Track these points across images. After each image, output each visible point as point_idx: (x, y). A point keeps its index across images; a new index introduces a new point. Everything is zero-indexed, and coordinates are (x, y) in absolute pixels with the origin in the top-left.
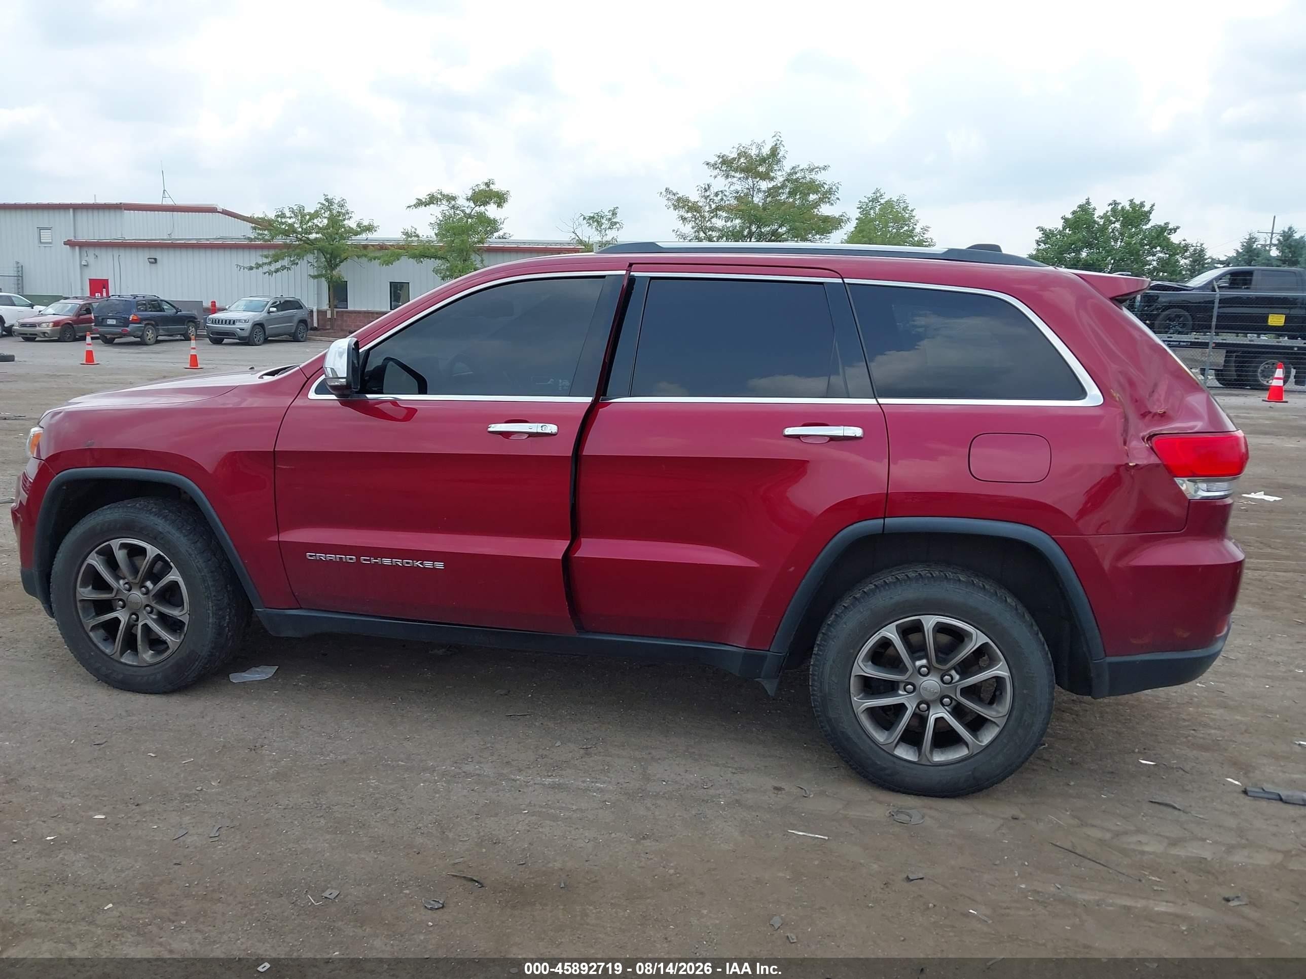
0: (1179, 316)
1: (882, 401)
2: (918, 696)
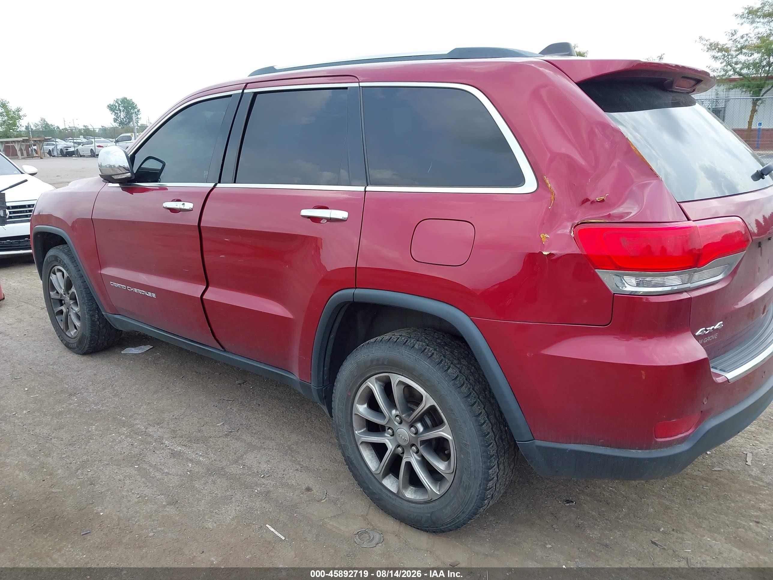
1: (369, 188)
2: (396, 440)
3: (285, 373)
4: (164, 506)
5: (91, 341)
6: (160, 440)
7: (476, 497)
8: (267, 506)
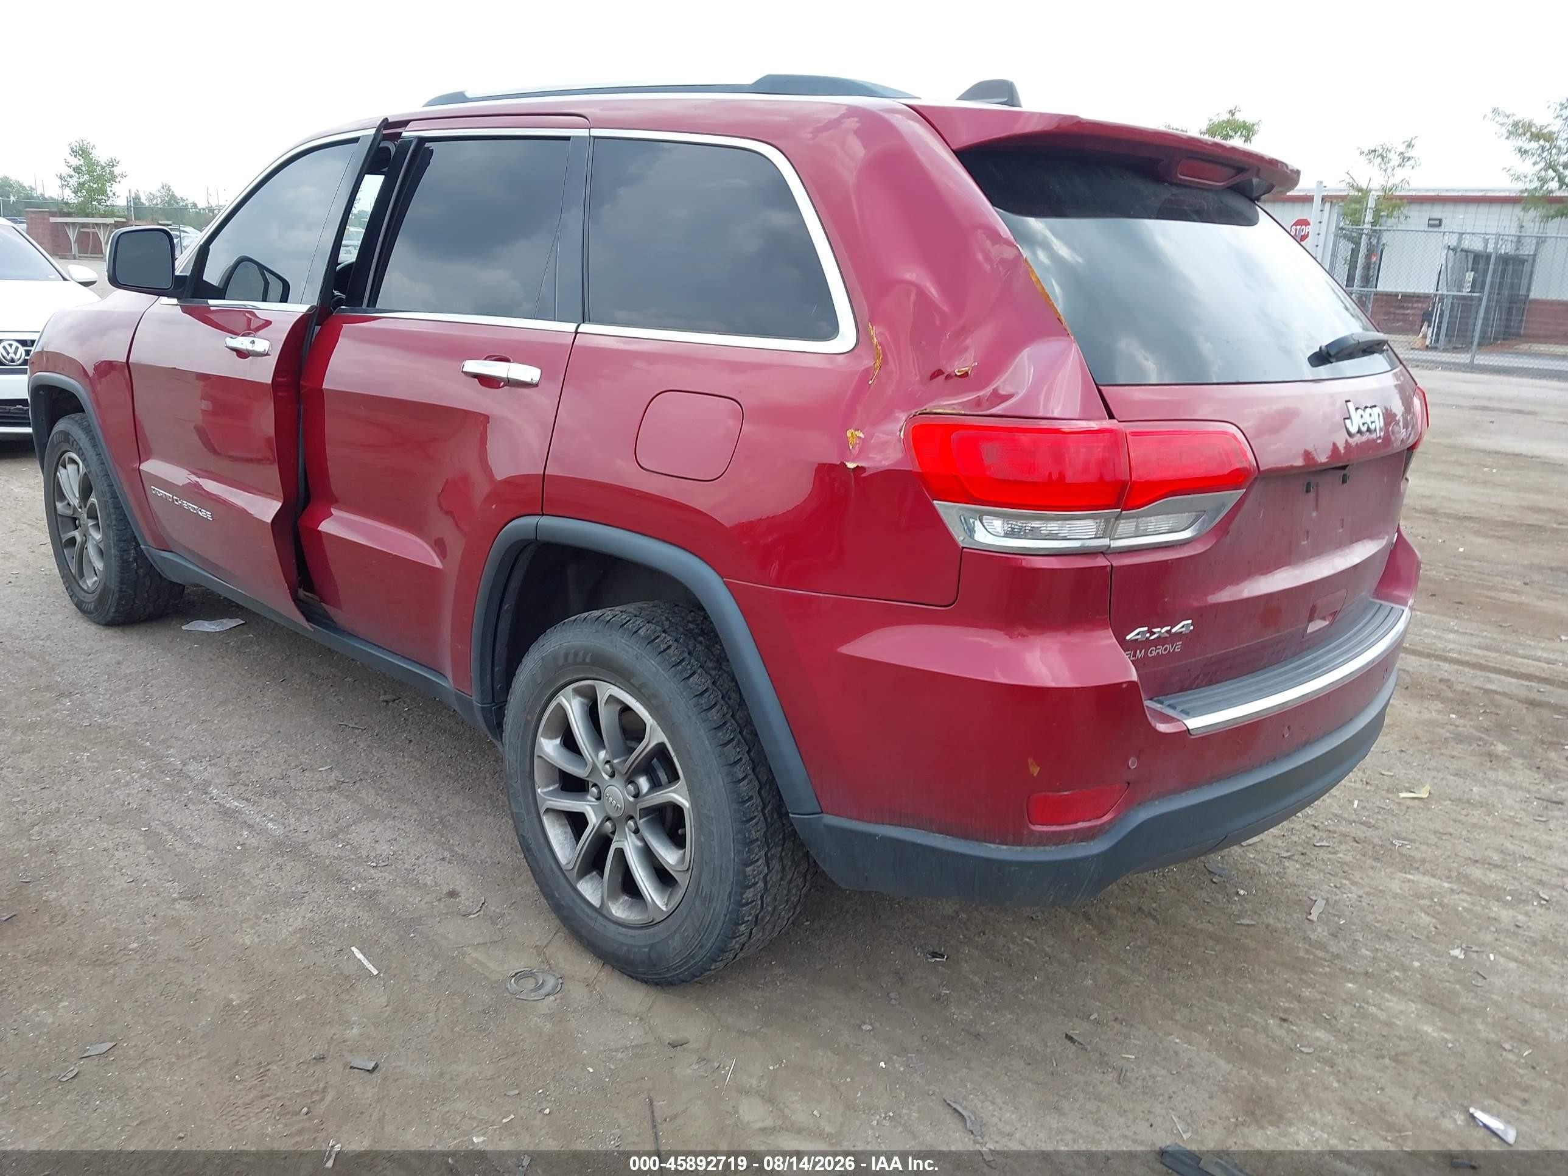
1: (584, 328)
2: (603, 807)
3: (434, 676)
4: (174, 900)
5: (120, 599)
6: (203, 788)
7: (722, 918)
8: (365, 916)
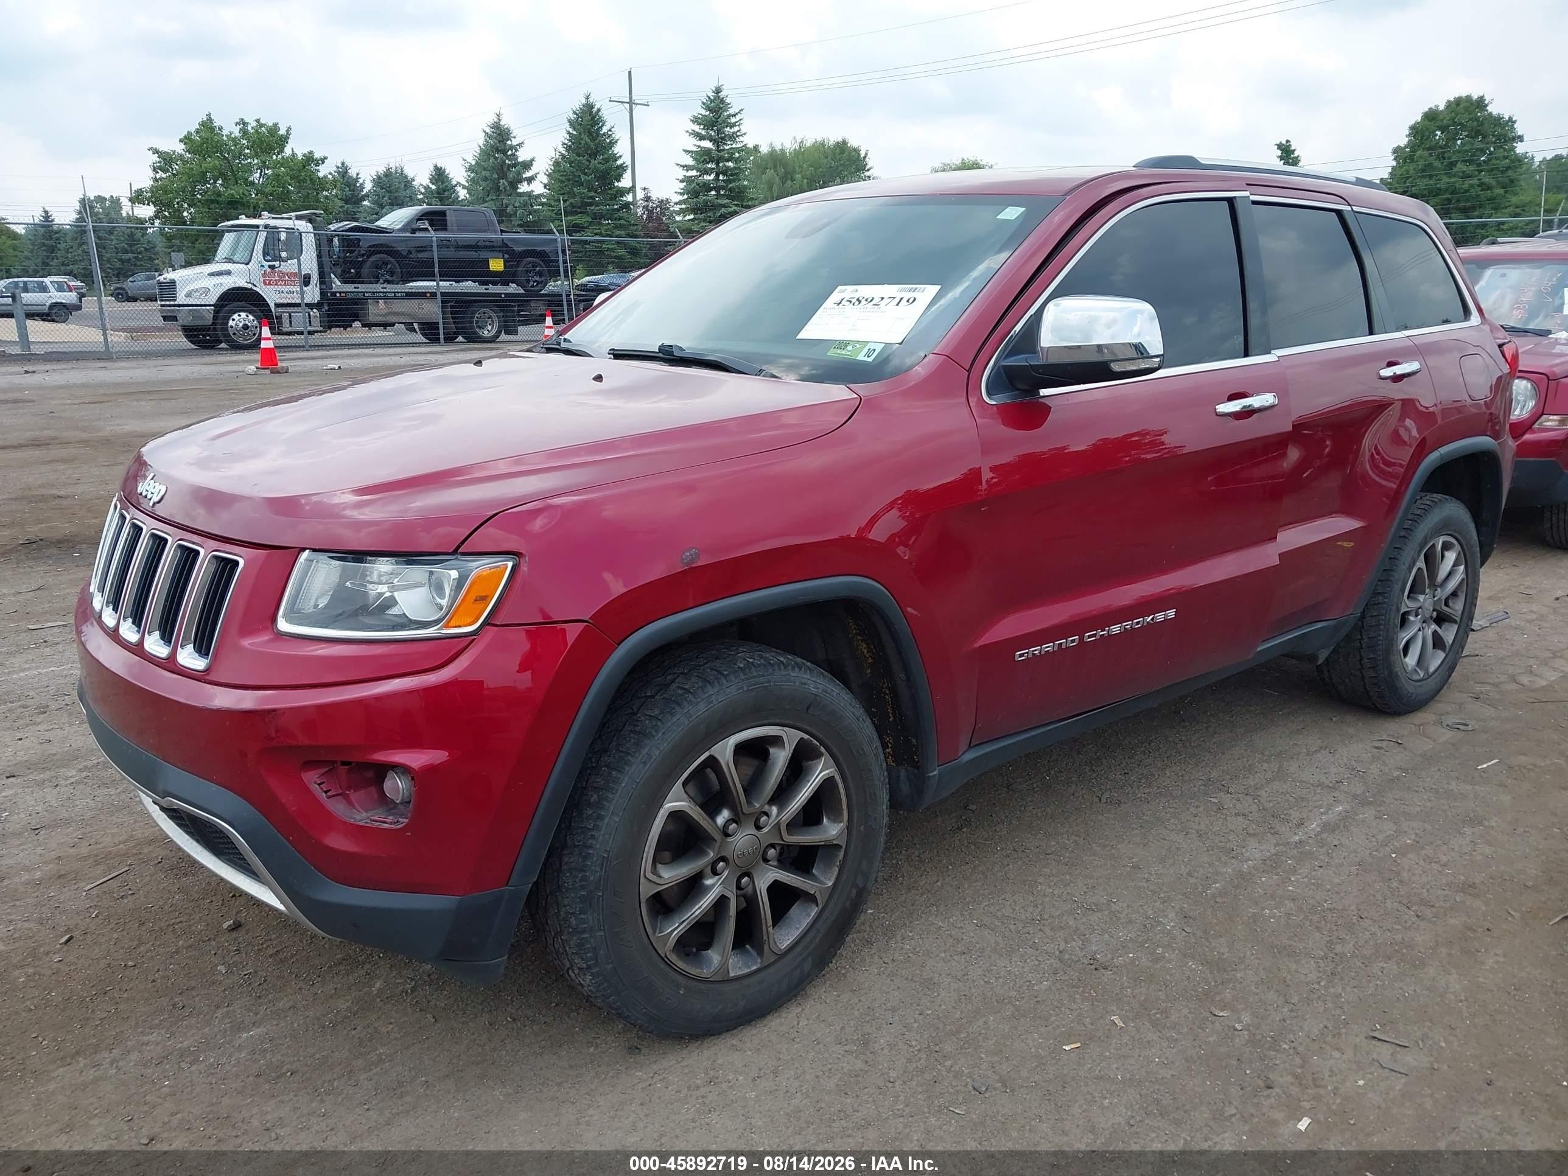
0: (386, 263)
